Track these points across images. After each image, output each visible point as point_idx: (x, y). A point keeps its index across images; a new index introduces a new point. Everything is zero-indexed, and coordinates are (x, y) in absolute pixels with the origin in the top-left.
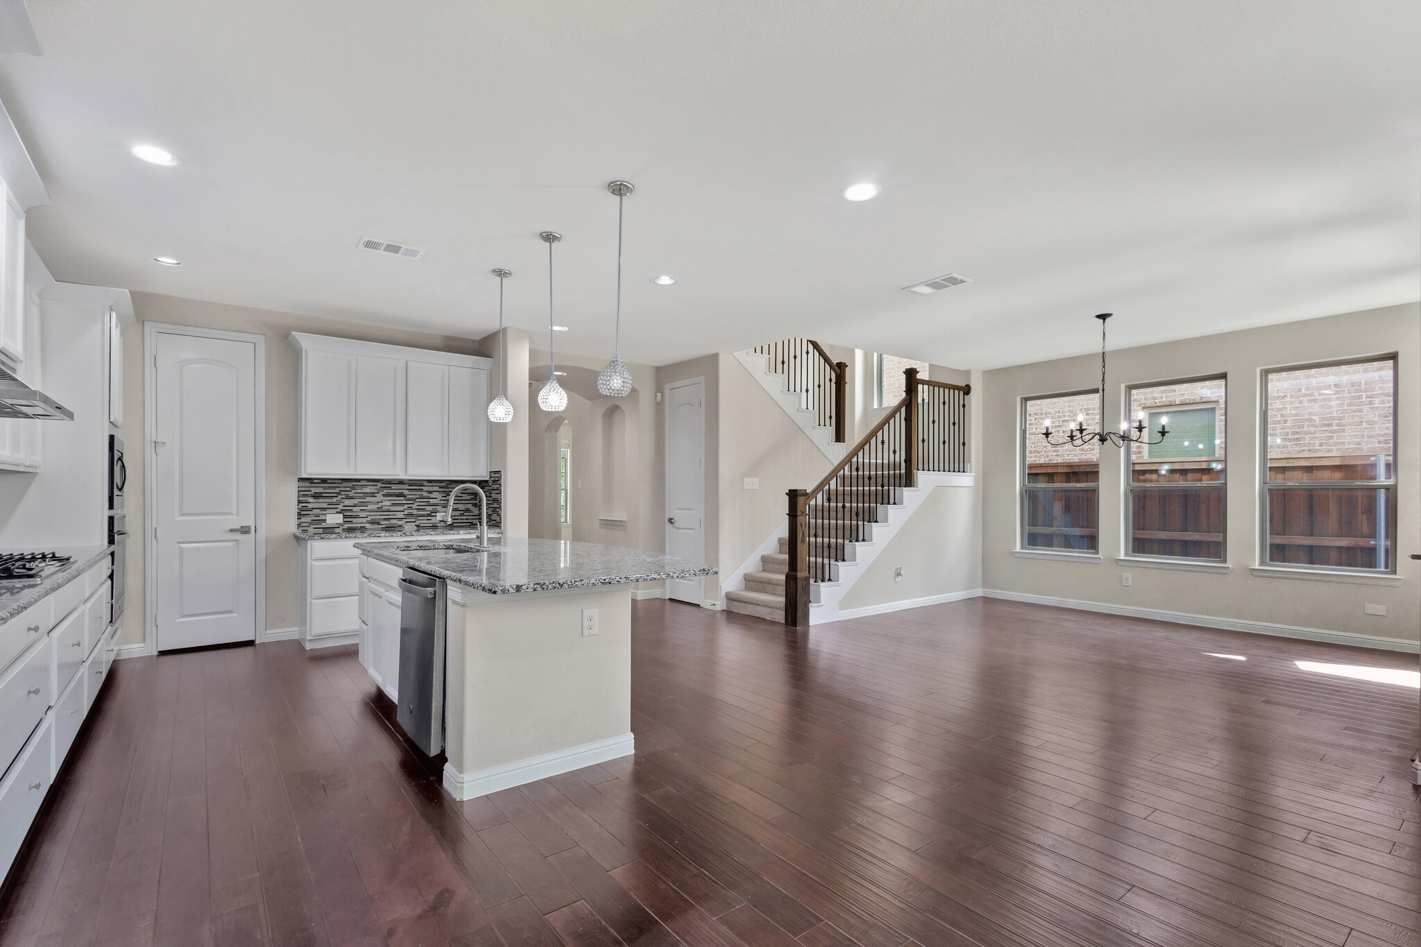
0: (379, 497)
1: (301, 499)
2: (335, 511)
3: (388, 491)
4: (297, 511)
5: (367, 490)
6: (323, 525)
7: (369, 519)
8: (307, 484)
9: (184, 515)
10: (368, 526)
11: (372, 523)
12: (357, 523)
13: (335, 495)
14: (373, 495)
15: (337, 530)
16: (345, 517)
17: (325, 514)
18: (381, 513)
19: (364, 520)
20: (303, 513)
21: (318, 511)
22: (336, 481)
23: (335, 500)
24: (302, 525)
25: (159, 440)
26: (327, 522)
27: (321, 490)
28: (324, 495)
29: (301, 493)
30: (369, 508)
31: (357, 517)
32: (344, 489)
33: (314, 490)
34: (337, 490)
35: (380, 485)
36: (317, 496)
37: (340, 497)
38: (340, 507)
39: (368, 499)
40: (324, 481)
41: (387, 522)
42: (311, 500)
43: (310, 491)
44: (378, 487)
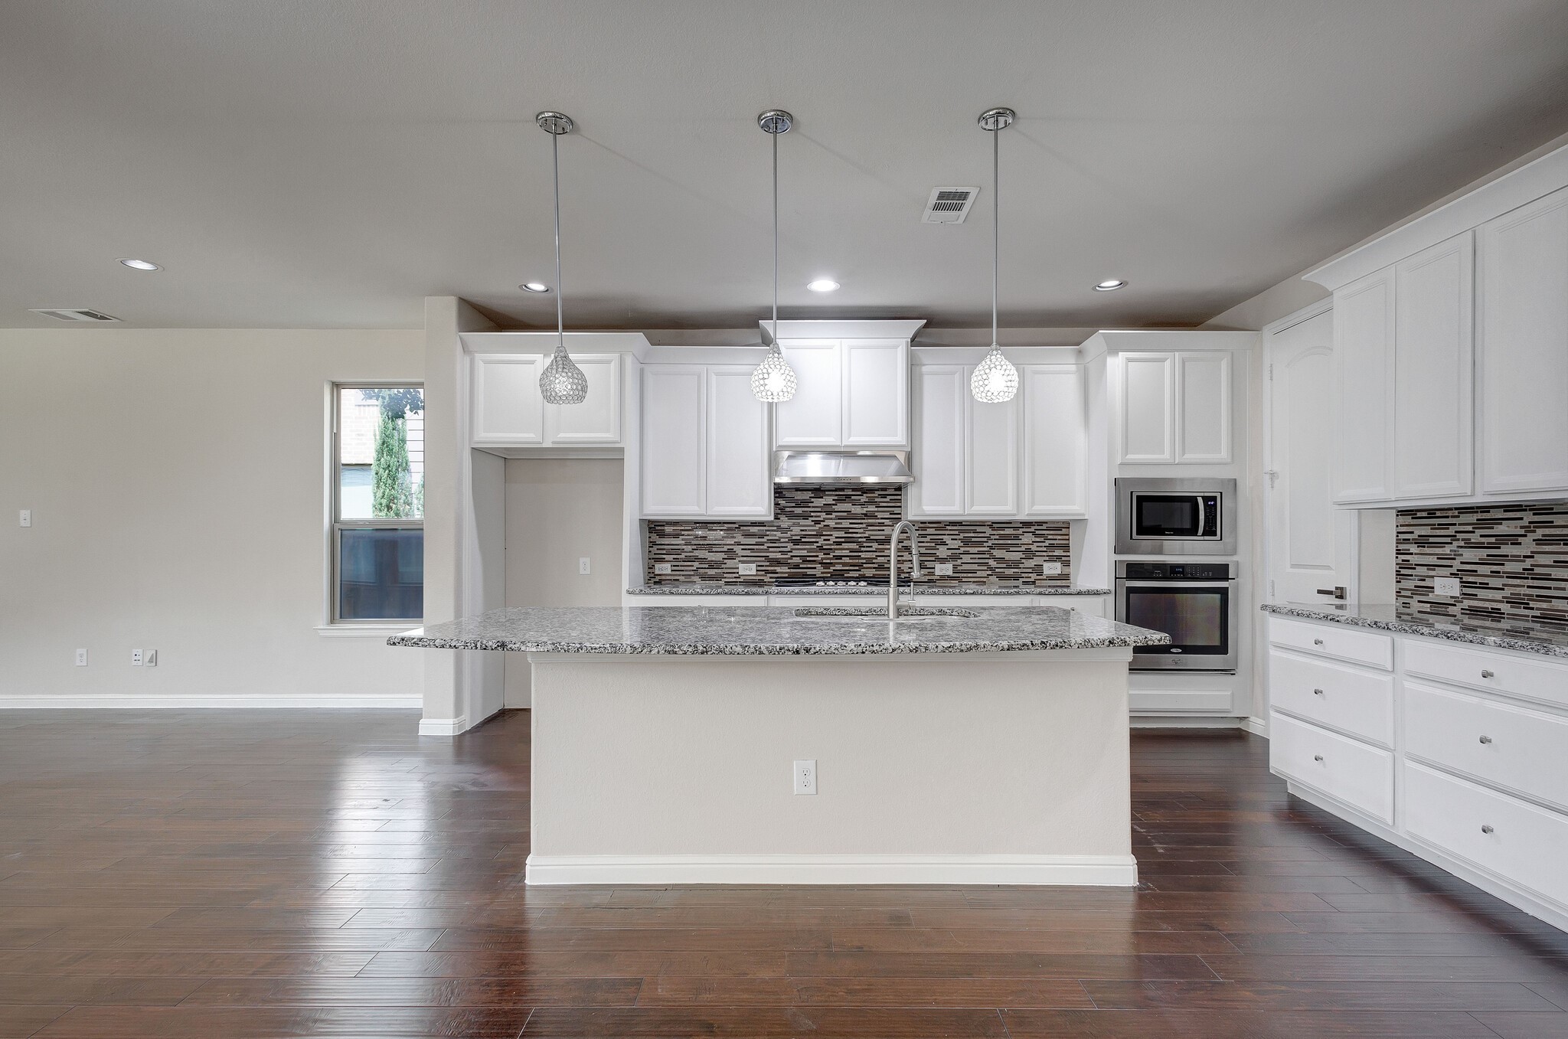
0: (1527, 545)
1: (1401, 547)
2: (1447, 571)
3: (1547, 531)
4: (1394, 568)
5: (1503, 529)
6: (1431, 597)
7: (1507, 592)
8: (1408, 520)
9: (1293, 566)
10: (1505, 608)
11: (1513, 602)
12: (1486, 598)
13: (1448, 540)
14: (1514, 540)
15: (1451, 610)
16: (1465, 584)
17: (1433, 577)
18: (1530, 582)
19: (1498, 595)
20: (1403, 571)
21: (1422, 571)
22: (1450, 513)
23: (1447, 550)
24: (1403, 593)
25: (1275, 469)
26: (1437, 591)
27: (1426, 531)
28: (1431, 540)
29: (1402, 536)
30: (1509, 567)
31: (1485, 586)
32: (1462, 528)
33: (1419, 531)
34: (1451, 531)
35: (1528, 517)
36: (1422, 541)
37: (1455, 544)
38: (1456, 564)
39: (1506, 550)
40: (1431, 513)
41: (1544, 605)
42: (1414, 549)
43: (1412, 533)
44: (1525, 522)
